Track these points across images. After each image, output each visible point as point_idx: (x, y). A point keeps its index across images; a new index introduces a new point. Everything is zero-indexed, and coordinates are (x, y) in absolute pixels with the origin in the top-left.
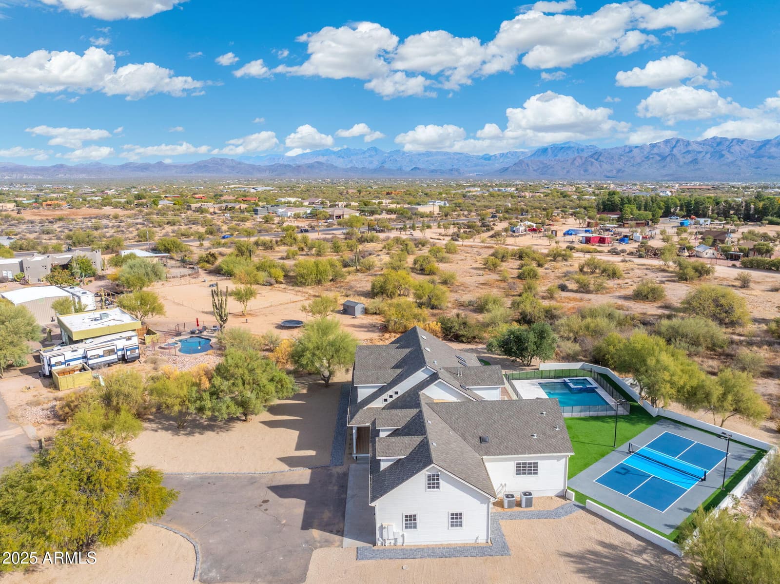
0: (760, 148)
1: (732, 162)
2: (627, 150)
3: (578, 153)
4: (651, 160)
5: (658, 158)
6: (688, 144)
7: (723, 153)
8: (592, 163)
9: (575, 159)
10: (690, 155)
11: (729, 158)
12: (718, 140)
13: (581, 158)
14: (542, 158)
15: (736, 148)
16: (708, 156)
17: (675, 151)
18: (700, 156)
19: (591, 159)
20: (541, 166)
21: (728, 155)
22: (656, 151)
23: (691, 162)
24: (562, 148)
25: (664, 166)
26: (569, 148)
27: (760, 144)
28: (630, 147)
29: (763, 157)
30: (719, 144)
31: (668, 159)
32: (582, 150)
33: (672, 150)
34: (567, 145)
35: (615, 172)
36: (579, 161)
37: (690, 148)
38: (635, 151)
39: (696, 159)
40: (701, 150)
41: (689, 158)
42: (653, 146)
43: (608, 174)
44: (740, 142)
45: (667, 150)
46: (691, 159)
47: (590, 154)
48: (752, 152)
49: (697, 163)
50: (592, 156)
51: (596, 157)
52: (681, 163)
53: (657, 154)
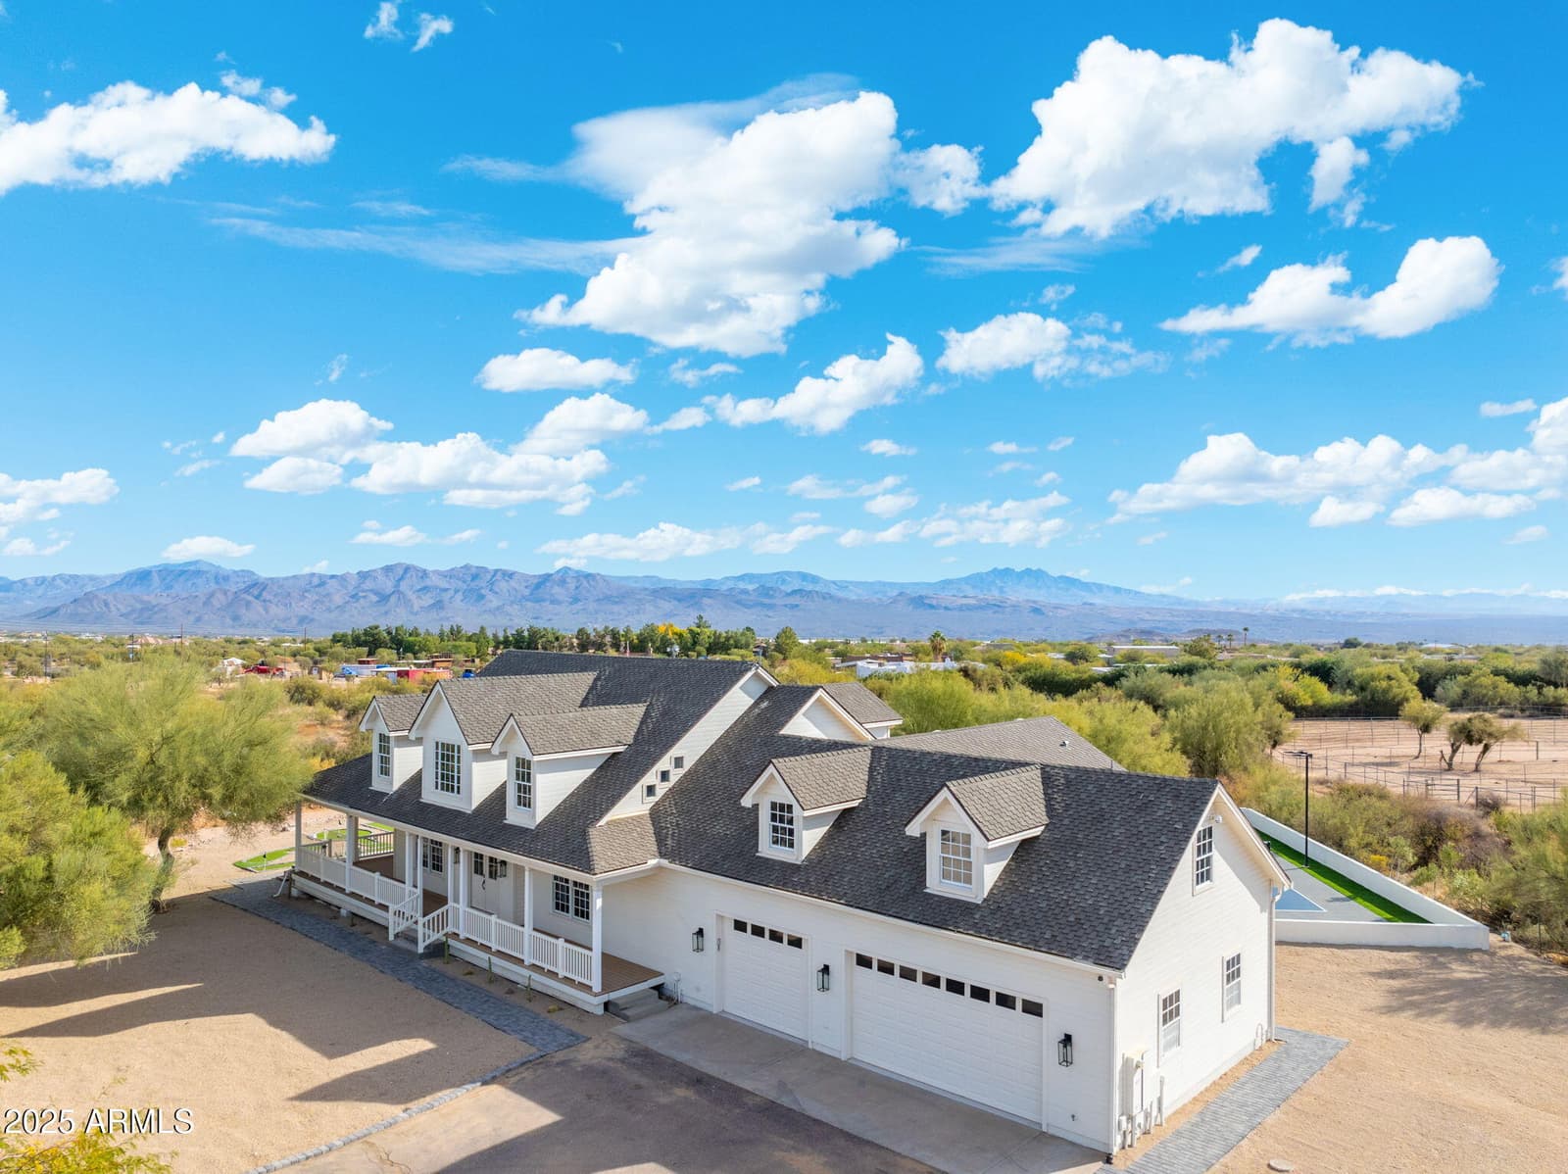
0: (538, 586)
1: (498, 608)
2: (316, 581)
3: (217, 583)
4: (362, 601)
5: (375, 598)
6: (425, 574)
7: (483, 591)
8: (248, 604)
9: (212, 595)
10: (429, 595)
11: (495, 603)
12: (474, 571)
13: (225, 593)
14: (137, 591)
15: (503, 586)
16: (459, 596)
17: (403, 586)
18: (446, 596)
19: (245, 596)
20: (139, 606)
21: (490, 596)
22: (368, 585)
23: (434, 605)
24: (183, 573)
25: (386, 613)
26: (198, 573)
27: (536, 581)
28: (321, 576)
29: (544, 600)
30: (475, 577)
31: (393, 599)
32: (226, 578)
33: (397, 586)
34: (192, 568)
35: (295, 621)
36: (219, 600)
37: (428, 582)
38: (332, 584)
39: (440, 601)
40: (447, 586)
41: (428, 600)
42: (363, 576)
43: (282, 626)
44: (509, 575)
45: (388, 585)
46: (432, 602)
47: (243, 586)
48: (527, 592)
49: (442, 608)
50: (246, 590)
51: (256, 593)
52: (416, 608)
53: (371, 591)
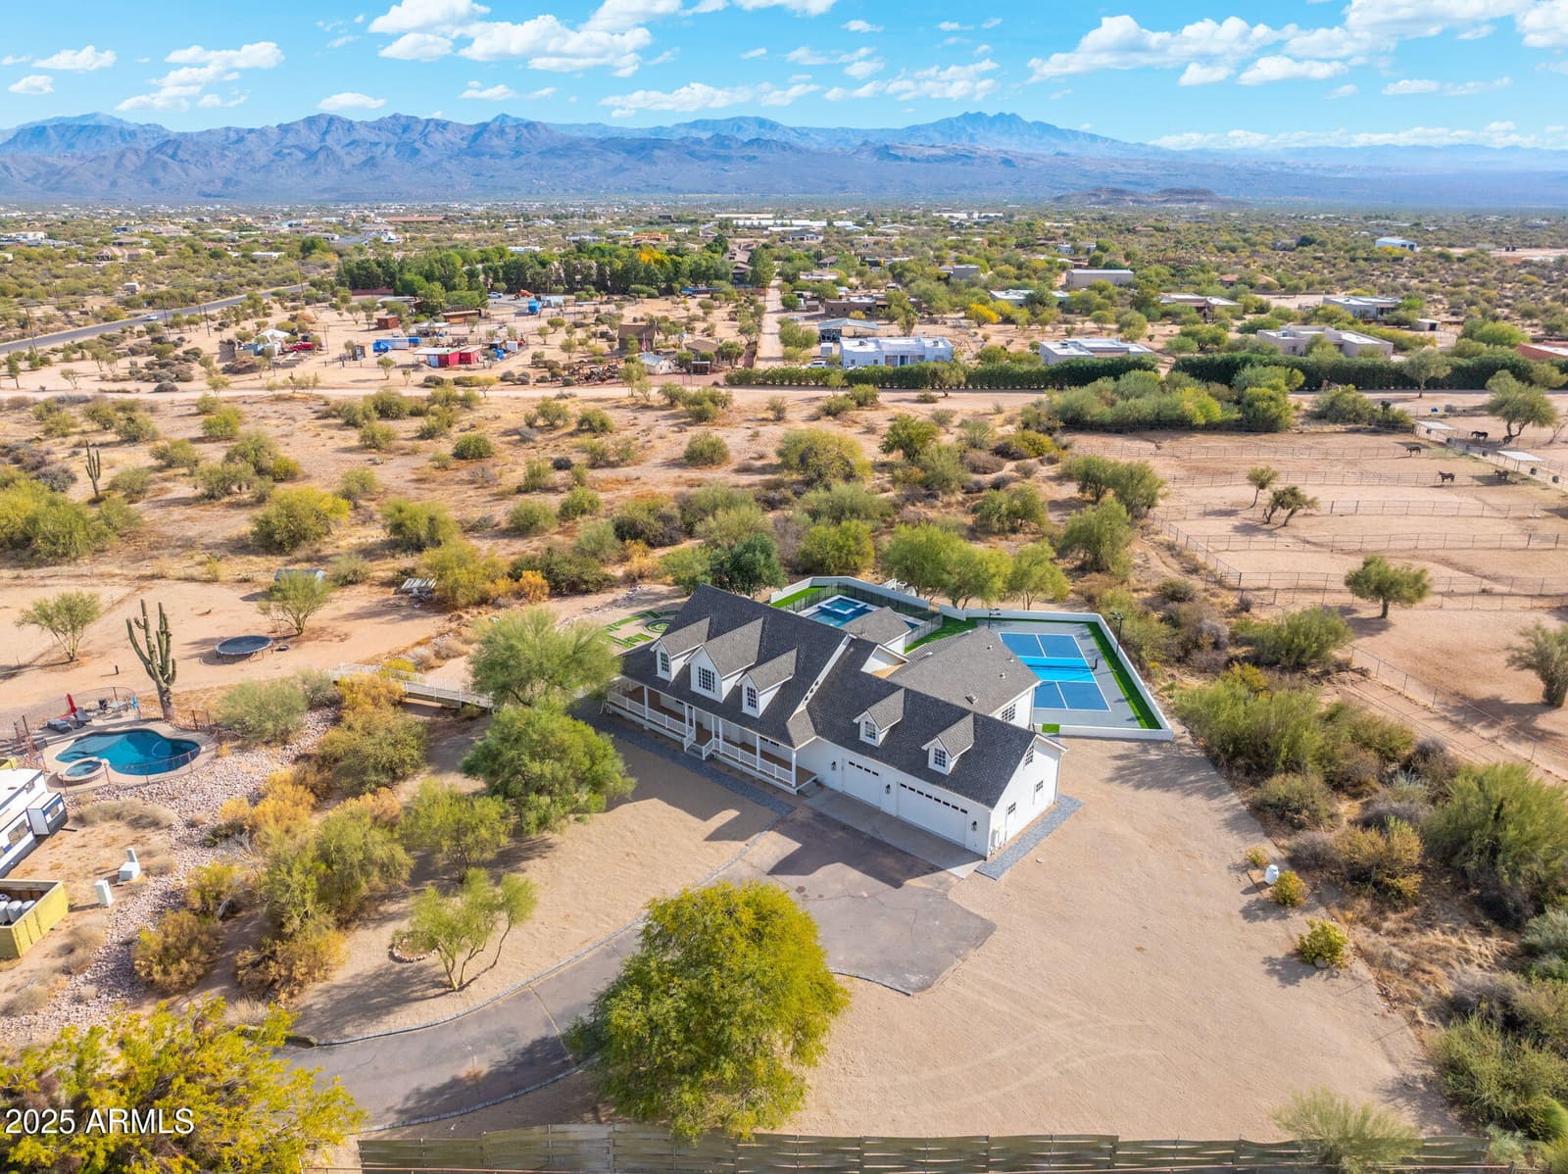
0: (476, 137)
1: (435, 164)
2: (233, 136)
3: (124, 140)
4: (288, 159)
5: (302, 156)
6: (350, 126)
7: (417, 145)
8: (165, 165)
9: (122, 156)
10: (359, 150)
11: (430, 156)
12: (403, 121)
13: (136, 152)
14: (37, 151)
15: (437, 138)
16: (392, 151)
17: (330, 141)
18: (378, 151)
19: (158, 156)
20: (42, 169)
21: (425, 150)
22: (291, 140)
23: (365, 163)
24: (82, 128)
25: (316, 172)
26: (99, 129)
27: (472, 132)
28: (237, 131)
29: (483, 154)
30: (406, 129)
31: (321, 157)
32: (133, 134)
33: (323, 140)
34: (92, 123)
35: (219, 184)
36: (131, 161)
37: (356, 136)
38: (251, 137)
39: (372, 158)
40: (377, 140)
41: (359, 156)
42: (284, 129)
43: (206, 189)
44: (442, 126)
45: (313, 140)
46: (363, 158)
47: (154, 144)
48: (464, 144)
49: (375, 165)
50: (159, 148)
51: (170, 151)
52: (347, 166)
53: (296, 147)
